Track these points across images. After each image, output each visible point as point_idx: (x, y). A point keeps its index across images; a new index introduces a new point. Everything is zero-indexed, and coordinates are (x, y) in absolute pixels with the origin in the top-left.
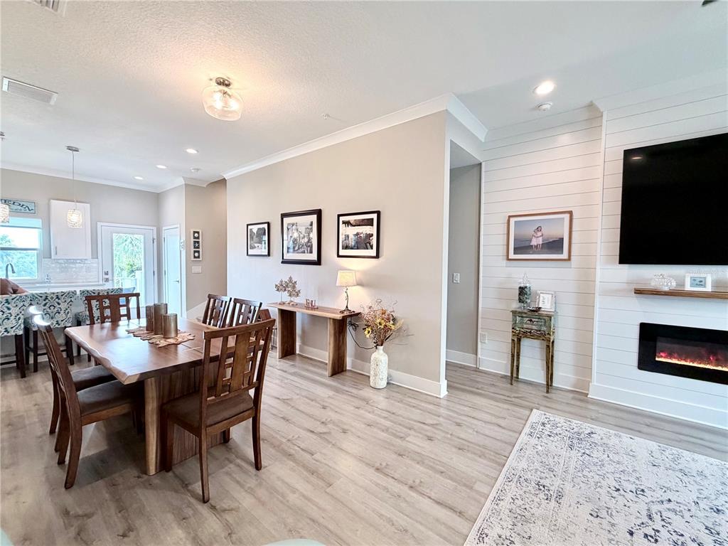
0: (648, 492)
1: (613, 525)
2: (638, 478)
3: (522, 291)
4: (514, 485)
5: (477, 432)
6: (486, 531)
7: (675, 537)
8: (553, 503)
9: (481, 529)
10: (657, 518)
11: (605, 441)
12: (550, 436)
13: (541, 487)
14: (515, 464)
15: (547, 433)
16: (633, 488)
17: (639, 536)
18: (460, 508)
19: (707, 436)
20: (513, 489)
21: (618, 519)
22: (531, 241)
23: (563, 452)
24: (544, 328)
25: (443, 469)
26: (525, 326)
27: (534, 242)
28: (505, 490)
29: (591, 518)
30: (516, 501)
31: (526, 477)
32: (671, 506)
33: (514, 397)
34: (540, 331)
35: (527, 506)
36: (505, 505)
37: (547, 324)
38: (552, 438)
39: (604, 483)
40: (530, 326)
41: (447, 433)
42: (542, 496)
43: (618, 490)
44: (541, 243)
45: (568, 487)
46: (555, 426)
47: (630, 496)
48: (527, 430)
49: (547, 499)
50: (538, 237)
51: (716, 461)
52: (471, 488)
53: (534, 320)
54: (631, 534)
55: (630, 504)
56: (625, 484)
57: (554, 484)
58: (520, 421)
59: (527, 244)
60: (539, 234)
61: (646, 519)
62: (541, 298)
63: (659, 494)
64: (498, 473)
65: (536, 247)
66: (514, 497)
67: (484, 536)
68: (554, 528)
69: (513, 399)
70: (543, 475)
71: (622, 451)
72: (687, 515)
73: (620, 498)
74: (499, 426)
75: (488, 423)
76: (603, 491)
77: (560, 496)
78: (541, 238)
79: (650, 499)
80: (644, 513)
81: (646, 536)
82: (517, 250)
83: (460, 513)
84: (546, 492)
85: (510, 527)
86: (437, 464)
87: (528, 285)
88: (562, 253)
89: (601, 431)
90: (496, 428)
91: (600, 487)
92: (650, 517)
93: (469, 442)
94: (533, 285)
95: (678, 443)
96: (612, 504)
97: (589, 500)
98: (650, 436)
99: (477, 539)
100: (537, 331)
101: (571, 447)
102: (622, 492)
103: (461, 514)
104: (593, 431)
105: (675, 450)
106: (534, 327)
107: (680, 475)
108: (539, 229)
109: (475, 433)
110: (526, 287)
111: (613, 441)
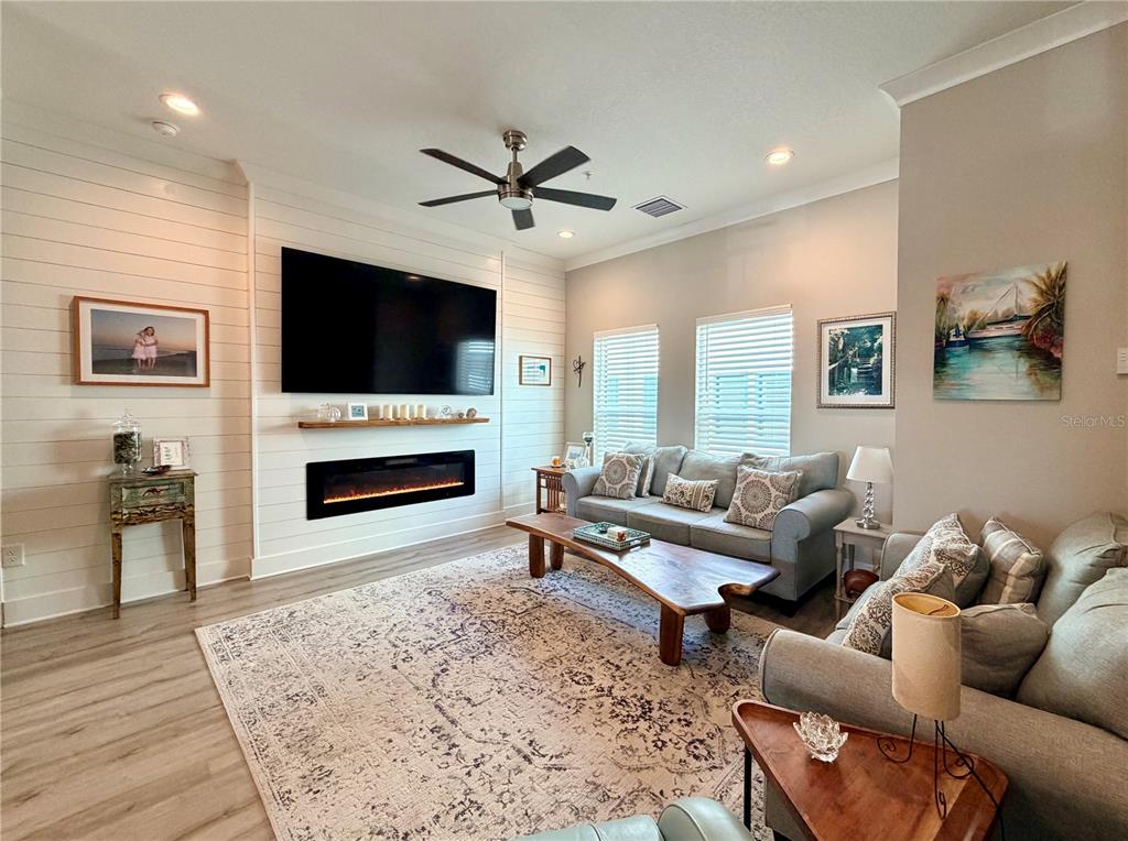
0: (379, 630)
1: (380, 673)
2: (363, 626)
3: (123, 442)
4: (263, 722)
5: (128, 714)
6: (284, 790)
7: (418, 646)
8: (321, 701)
9: (277, 795)
10: (398, 643)
11: (311, 613)
12: (250, 645)
13: (295, 698)
14: (240, 703)
15: (243, 644)
16: (366, 635)
17: (400, 663)
18: (220, 809)
19: (376, 563)
20: (267, 728)
21: (380, 666)
22: (132, 351)
23: (281, 650)
24: (182, 498)
25: (126, 804)
26: (142, 503)
27: (140, 354)
28: (259, 736)
29: (360, 683)
30: (283, 733)
31: (269, 703)
32: (399, 627)
33: (143, 633)
34: (173, 504)
35: (300, 727)
36: (276, 748)
37: (187, 490)
38: (254, 646)
39: (345, 648)
40: (153, 501)
41: (65, 758)
42: (304, 704)
43: (359, 645)
44: (154, 356)
45: (319, 676)
46: (244, 631)
47: (370, 642)
48: (212, 658)
49: (312, 703)
50: (147, 345)
51: (395, 578)
52: (209, 776)
53: (158, 488)
54: (395, 667)
55: (376, 648)
56: (360, 636)
57: (304, 685)
58: (190, 654)
59: (124, 356)
60: (150, 340)
61: (394, 650)
62: (163, 452)
63: (386, 626)
64: (226, 729)
65: (145, 362)
66: (278, 732)
67: (287, 795)
68: (344, 718)
69: (144, 636)
70: (284, 687)
71: (333, 612)
72: (411, 626)
73: (366, 650)
74: (162, 681)
75: (136, 690)
76: (350, 655)
77: (321, 690)
78: (153, 349)
79: (384, 634)
80: (389, 646)
81: (404, 660)
82: (98, 366)
83: (225, 814)
84: (305, 698)
85: (304, 759)
86: (105, 809)
87: (135, 429)
88: (196, 375)
89: (298, 606)
90: (160, 687)
91: (345, 653)
92: (395, 646)
93: (132, 735)
94: (143, 430)
95: (363, 580)
96: (365, 659)
97: (346, 671)
98: (339, 587)
99: (282, 807)
100: (167, 505)
101: (285, 640)
102: (363, 644)
103: (228, 813)
104: (291, 610)
105: (368, 586)
106: (162, 501)
107: (384, 602)
108: (148, 331)
109: (127, 718)
110: (133, 434)
111: (318, 608)
